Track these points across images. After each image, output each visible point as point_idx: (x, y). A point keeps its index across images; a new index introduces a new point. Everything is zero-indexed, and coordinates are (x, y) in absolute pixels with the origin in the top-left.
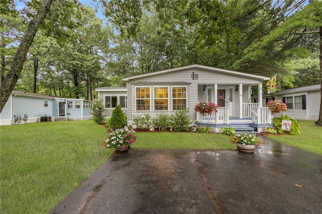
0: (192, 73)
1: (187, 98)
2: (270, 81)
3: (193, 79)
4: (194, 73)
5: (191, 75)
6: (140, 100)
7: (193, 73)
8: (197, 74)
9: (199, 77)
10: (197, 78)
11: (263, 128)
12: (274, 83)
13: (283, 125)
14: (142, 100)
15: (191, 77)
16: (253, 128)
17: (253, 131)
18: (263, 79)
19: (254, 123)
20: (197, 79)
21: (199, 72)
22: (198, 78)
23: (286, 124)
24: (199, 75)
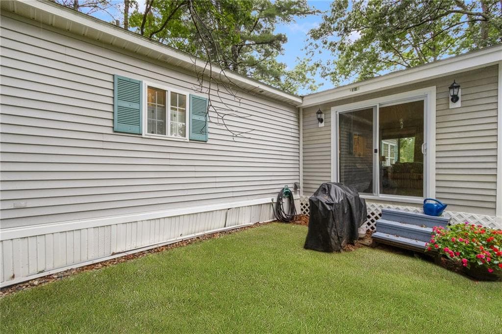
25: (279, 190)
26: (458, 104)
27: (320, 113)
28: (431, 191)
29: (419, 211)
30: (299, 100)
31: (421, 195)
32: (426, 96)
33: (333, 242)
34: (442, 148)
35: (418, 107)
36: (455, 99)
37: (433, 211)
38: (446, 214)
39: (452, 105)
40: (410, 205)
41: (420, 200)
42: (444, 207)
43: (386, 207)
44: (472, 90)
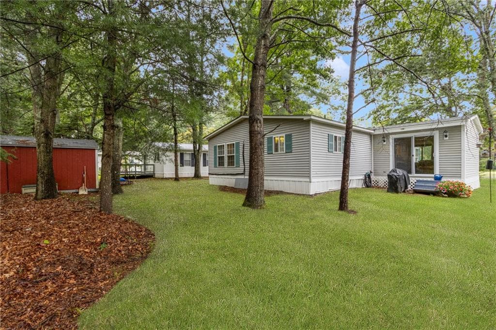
25: (365, 174)
26: (447, 138)
27: (384, 137)
28: (437, 172)
29: (433, 179)
30: (373, 132)
31: (433, 173)
32: (434, 134)
33: (399, 189)
34: (441, 155)
35: (431, 138)
36: (446, 136)
37: (438, 179)
38: (443, 180)
39: (445, 138)
40: (428, 177)
41: (433, 175)
42: (442, 177)
43: (418, 179)
44: (453, 133)
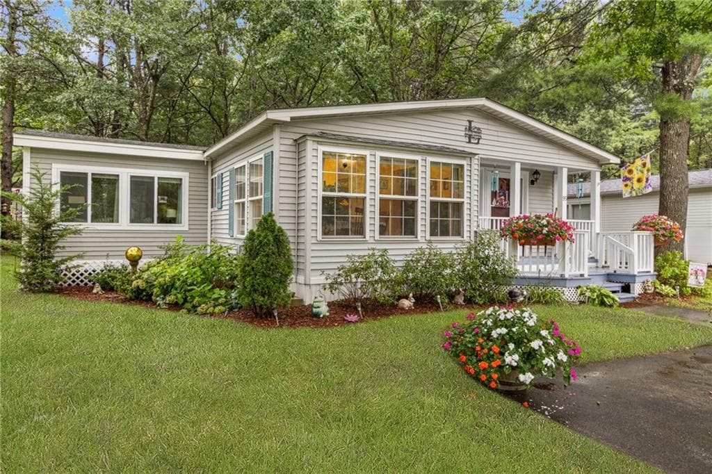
0: (467, 124)
1: (465, 200)
2: (629, 168)
3: (470, 142)
4: (473, 124)
5: (463, 128)
6: (332, 198)
7: (470, 122)
8: (479, 129)
9: (483, 136)
10: (479, 139)
11: (644, 282)
12: (642, 172)
13: (691, 274)
14: (340, 199)
15: (463, 133)
16: (620, 285)
17: (618, 292)
18: (609, 160)
19: (615, 271)
20: (478, 143)
21: (484, 121)
22: (480, 141)
23: (696, 273)
24: (483, 131)
